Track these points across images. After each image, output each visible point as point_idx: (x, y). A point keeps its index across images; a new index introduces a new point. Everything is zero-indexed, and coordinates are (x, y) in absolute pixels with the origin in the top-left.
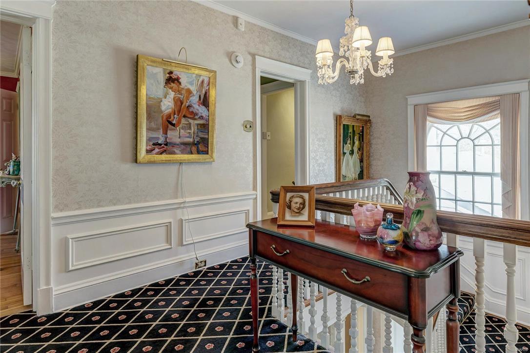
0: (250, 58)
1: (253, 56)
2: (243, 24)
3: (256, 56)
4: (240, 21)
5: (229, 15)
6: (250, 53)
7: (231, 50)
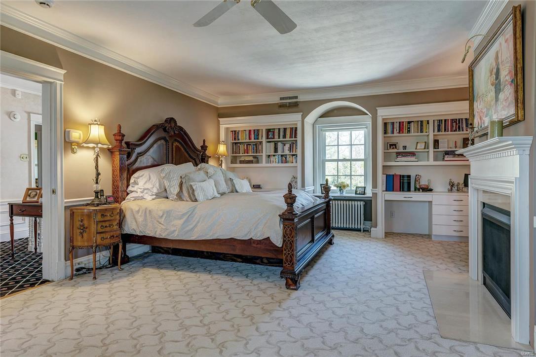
0: (26, 115)
1: (29, 113)
2: (20, 94)
3: (31, 114)
4: (17, 92)
5: (8, 89)
6: (26, 112)
7: (10, 110)
